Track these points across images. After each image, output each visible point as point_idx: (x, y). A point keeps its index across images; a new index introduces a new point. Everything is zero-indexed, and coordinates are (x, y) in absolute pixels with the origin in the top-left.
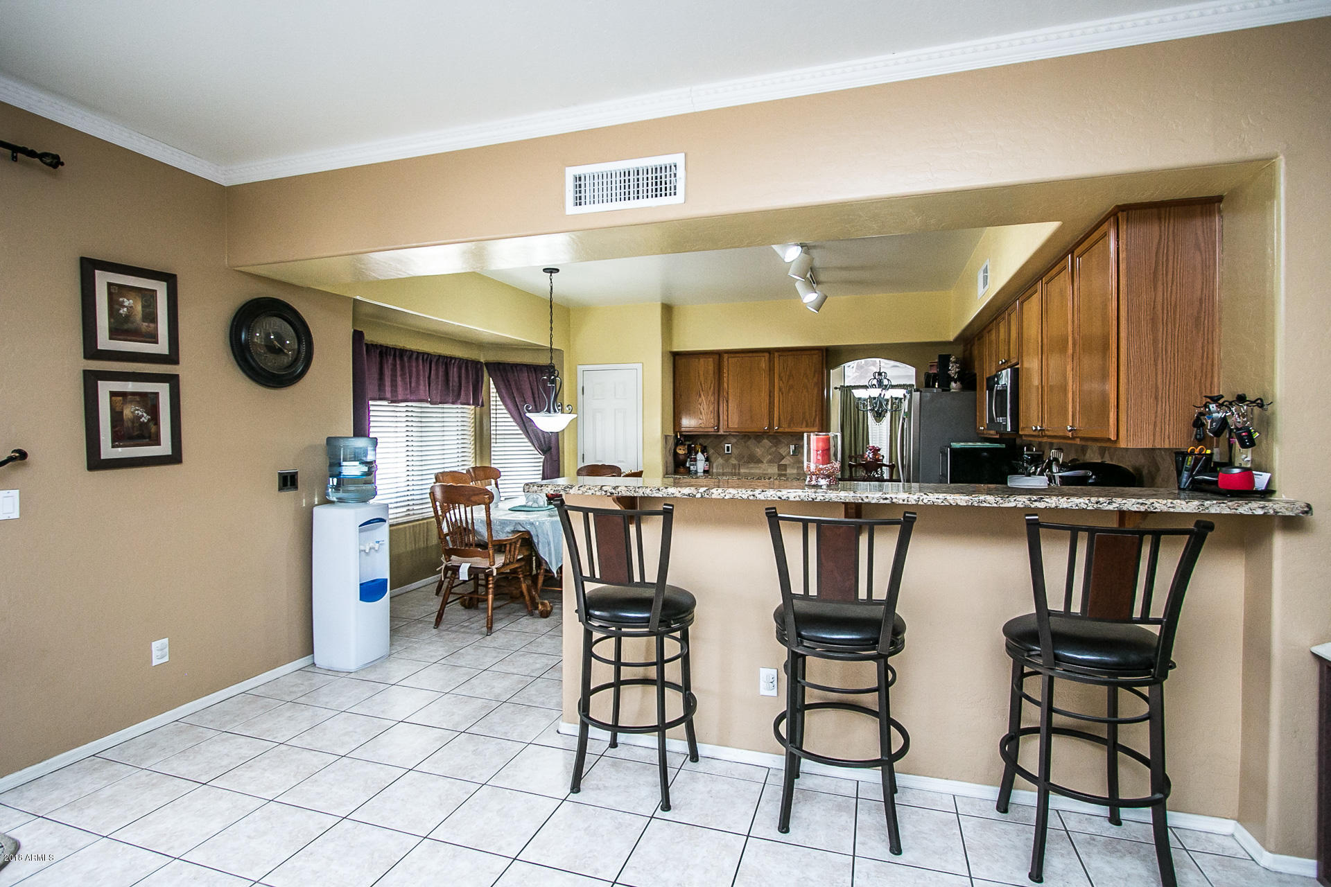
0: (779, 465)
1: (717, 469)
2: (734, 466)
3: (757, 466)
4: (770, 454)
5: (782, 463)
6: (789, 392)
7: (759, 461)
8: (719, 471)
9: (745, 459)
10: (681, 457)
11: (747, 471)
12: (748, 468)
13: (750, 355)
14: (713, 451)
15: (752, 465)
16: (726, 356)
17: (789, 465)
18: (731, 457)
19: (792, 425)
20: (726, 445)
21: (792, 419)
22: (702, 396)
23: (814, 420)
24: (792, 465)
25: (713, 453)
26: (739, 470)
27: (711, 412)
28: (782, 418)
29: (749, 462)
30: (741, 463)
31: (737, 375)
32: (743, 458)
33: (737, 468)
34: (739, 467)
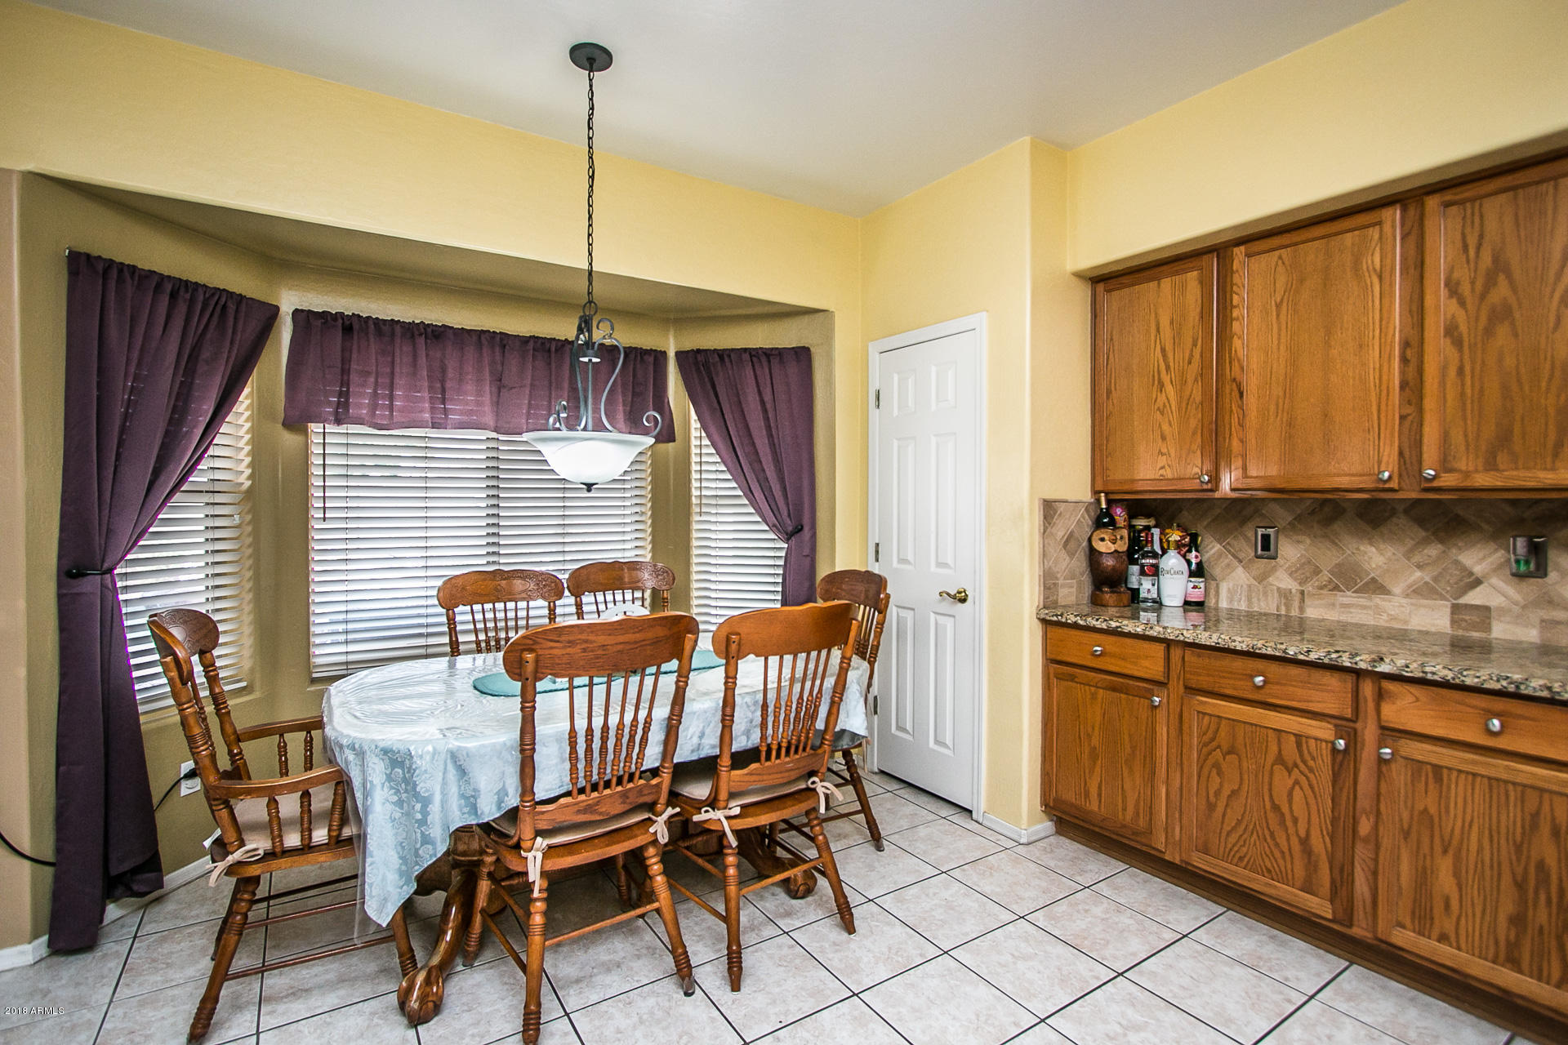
0: (1456, 609)
1: (1231, 600)
2: (1285, 595)
3: (1363, 602)
4: (1419, 567)
5: (1474, 598)
6: (1489, 332)
7: (1376, 587)
8: (1235, 606)
9: (1325, 576)
10: (1109, 562)
11: (1333, 616)
12: (1333, 605)
13: (1323, 231)
14: (1218, 547)
15: (1341, 597)
16: (1239, 253)
17: (1502, 611)
18: (1274, 569)
19: (1502, 459)
20: (1260, 532)
21: (1504, 439)
22: (1169, 388)
24: (1516, 609)
25: (1220, 555)
26: (1302, 609)
27: (1194, 434)
28: (1457, 437)
29: (1336, 588)
30: (1308, 588)
31: (1278, 306)
32: (1317, 571)
33: (1296, 604)
34: (1302, 600)
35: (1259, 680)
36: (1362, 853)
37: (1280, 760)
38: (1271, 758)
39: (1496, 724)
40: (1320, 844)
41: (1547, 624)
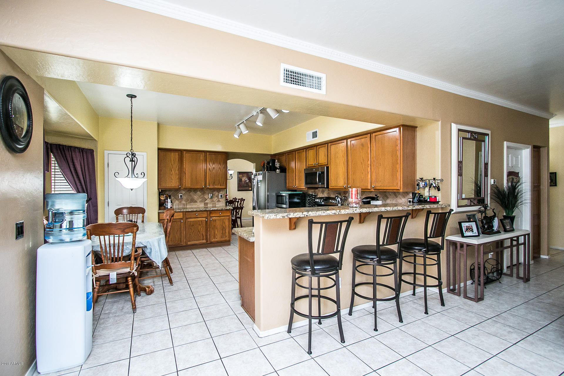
0: (205, 203)
1: (175, 206)
2: (184, 204)
3: (194, 204)
4: (201, 198)
5: (206, 202)
6: (213, 170)
7: (196, 202)
8: (176, 207)
9: (189, 201)
10: (162, 201)
11: (190, 206)
12: (190, 205)
13: (196, 153)
14: (173, 198)
15: (192, 204)
16: (185, 152)
18: (182, 201)
19: (214, 185)
20: (180, 195)
21: (214, 183)
22: (173, 171)
23: (224, 183)
26: (186, 206)
27: (177, 179)
28: (210, 182)
29: (191, 202)
30: (187, 203)
31: (190, 162)
32: (188, 200)
33: (185, 205)
34: (186, 205)
35: (197, 214)
36: (209, 233)
37: (199, 225)
38: (198, 225)
39: (220, 213)
40: (204, 234)
41: (213, 204)
